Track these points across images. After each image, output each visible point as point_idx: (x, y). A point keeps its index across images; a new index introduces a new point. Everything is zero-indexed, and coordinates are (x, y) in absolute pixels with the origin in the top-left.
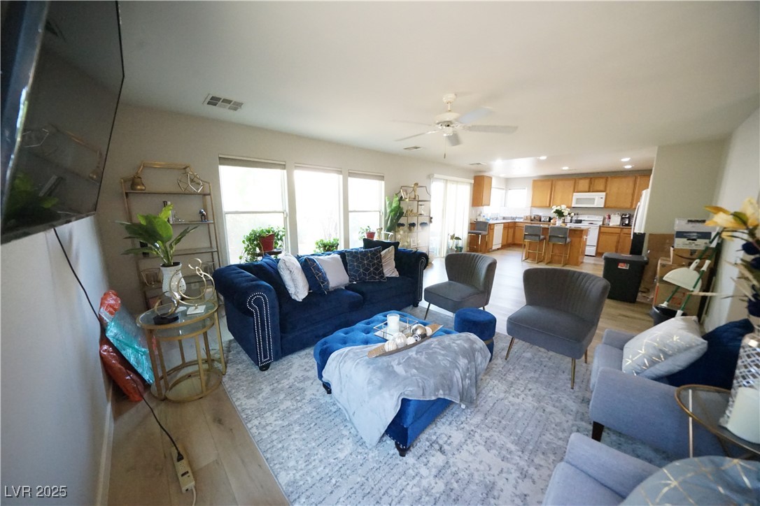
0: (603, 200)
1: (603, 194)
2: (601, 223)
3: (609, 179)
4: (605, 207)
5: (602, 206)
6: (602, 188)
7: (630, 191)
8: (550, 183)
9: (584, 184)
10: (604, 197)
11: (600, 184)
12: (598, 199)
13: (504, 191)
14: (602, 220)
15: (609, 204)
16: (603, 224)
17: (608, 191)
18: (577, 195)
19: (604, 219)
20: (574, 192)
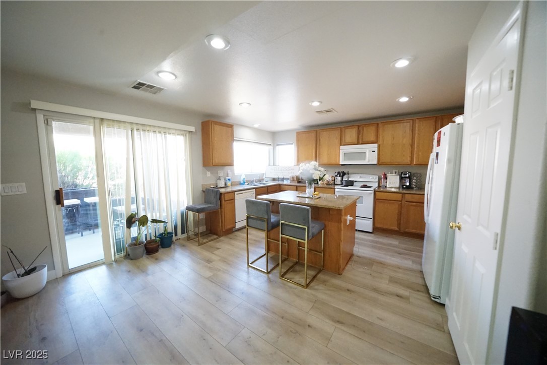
0: (376, 153)
1: (375, 146)
2: (376, 185)
3: (381, 125)
4: (380, 163)
5: (376, 163)
6: (373, 138)
7: (407, 141)
8: (313, 135)
9: (351, 134)
10: (376, 150)
11: (370, 133)
12: (369, 153)
13: (271, 147)
14: (377, 180)
15: (383, 160)
16: (379, 186)
17: (380, 142)
18: (344, 149)
19: (380, 179)
20: (341, 145)
